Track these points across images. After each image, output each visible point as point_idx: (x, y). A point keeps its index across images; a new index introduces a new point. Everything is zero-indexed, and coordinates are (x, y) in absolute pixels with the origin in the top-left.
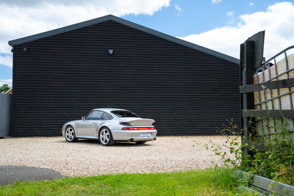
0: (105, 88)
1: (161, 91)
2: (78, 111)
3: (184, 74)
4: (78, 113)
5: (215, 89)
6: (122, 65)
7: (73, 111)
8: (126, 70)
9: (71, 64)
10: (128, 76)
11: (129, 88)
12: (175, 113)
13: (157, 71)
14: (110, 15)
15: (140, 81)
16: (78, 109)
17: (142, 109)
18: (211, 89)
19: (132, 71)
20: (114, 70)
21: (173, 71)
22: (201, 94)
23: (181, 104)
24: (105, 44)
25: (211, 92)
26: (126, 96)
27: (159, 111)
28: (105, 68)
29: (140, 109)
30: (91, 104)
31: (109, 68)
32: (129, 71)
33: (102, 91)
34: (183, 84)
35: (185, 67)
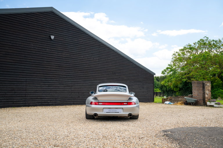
0: (47, 66)
1: (85, 72)
2: (25, 85)
3: (98, 61)
4: (25, 87)
5: (114, 73)
6: (59, 49)
7: (21, 85)
8: (62, 54)
9: (20, 43)
10: (64, 58)
11: (64, 68)
12: (92, 88)
13: (82, 57)
14: (52, 7)
15: (72, 63)
16: (25, 83)
17: (72, 84)
18: (112, 72)
19: (66, 54)
20: (54, 53)
21: (92, 58)
22: (106, 75)
23: (96, 82)
24: (48, 30)
25: (112, 74)
26: (62, 74)
27: (83, 86)
28: (47, 50)
29: (71, 84)
30: (36, 79)
31: (50, 50)
32: (64, 54)
33: (45, 69)
34: (97, 68)
35: (98, 55)
